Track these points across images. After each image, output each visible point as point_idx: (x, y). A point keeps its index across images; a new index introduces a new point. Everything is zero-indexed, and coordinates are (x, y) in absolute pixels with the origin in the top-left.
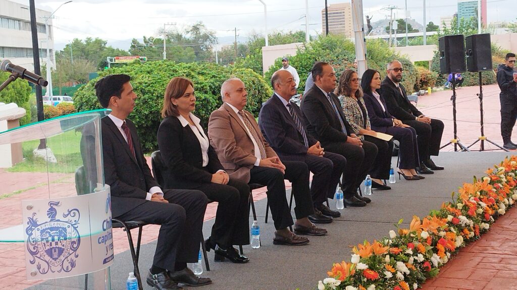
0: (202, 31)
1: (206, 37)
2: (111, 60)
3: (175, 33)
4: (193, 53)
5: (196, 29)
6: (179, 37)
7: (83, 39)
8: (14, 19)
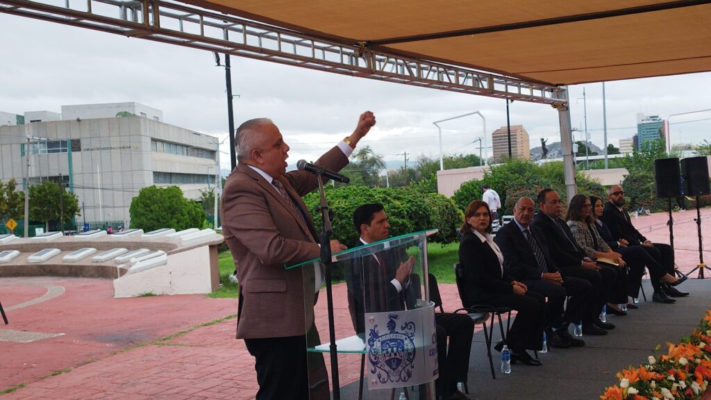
0: (369, 156)
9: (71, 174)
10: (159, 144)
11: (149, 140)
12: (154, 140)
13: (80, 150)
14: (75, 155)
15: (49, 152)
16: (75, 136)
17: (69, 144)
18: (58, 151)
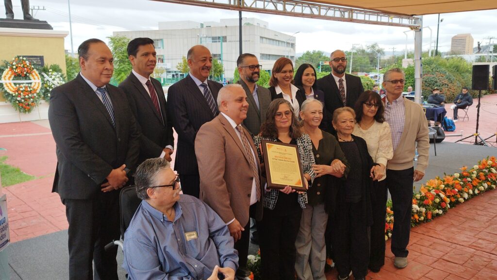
0: (377, 48)
1: (379, 51)
2: (322, 63)
3: (361, 49)
4: (369, 60)
5: (373, 47)
6: (363, 51)
7: (311, 51)
8: (276, 40)
9: (222, 53)
10: (264, 40)
11: (259, 37)
12: (262, 38)
13: (226, 42)
14: (224, 44)
15: (213, 42)
16: (224, 35)
17: (221, 38)
18: (217, 42)
